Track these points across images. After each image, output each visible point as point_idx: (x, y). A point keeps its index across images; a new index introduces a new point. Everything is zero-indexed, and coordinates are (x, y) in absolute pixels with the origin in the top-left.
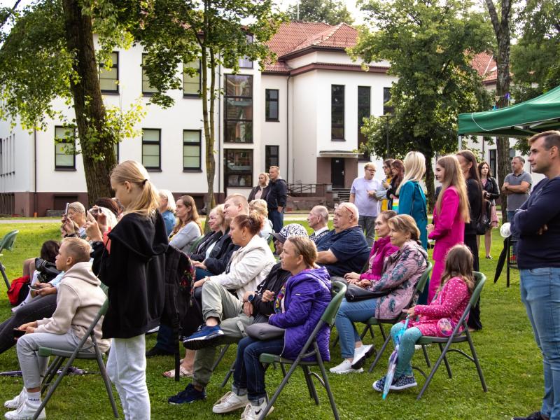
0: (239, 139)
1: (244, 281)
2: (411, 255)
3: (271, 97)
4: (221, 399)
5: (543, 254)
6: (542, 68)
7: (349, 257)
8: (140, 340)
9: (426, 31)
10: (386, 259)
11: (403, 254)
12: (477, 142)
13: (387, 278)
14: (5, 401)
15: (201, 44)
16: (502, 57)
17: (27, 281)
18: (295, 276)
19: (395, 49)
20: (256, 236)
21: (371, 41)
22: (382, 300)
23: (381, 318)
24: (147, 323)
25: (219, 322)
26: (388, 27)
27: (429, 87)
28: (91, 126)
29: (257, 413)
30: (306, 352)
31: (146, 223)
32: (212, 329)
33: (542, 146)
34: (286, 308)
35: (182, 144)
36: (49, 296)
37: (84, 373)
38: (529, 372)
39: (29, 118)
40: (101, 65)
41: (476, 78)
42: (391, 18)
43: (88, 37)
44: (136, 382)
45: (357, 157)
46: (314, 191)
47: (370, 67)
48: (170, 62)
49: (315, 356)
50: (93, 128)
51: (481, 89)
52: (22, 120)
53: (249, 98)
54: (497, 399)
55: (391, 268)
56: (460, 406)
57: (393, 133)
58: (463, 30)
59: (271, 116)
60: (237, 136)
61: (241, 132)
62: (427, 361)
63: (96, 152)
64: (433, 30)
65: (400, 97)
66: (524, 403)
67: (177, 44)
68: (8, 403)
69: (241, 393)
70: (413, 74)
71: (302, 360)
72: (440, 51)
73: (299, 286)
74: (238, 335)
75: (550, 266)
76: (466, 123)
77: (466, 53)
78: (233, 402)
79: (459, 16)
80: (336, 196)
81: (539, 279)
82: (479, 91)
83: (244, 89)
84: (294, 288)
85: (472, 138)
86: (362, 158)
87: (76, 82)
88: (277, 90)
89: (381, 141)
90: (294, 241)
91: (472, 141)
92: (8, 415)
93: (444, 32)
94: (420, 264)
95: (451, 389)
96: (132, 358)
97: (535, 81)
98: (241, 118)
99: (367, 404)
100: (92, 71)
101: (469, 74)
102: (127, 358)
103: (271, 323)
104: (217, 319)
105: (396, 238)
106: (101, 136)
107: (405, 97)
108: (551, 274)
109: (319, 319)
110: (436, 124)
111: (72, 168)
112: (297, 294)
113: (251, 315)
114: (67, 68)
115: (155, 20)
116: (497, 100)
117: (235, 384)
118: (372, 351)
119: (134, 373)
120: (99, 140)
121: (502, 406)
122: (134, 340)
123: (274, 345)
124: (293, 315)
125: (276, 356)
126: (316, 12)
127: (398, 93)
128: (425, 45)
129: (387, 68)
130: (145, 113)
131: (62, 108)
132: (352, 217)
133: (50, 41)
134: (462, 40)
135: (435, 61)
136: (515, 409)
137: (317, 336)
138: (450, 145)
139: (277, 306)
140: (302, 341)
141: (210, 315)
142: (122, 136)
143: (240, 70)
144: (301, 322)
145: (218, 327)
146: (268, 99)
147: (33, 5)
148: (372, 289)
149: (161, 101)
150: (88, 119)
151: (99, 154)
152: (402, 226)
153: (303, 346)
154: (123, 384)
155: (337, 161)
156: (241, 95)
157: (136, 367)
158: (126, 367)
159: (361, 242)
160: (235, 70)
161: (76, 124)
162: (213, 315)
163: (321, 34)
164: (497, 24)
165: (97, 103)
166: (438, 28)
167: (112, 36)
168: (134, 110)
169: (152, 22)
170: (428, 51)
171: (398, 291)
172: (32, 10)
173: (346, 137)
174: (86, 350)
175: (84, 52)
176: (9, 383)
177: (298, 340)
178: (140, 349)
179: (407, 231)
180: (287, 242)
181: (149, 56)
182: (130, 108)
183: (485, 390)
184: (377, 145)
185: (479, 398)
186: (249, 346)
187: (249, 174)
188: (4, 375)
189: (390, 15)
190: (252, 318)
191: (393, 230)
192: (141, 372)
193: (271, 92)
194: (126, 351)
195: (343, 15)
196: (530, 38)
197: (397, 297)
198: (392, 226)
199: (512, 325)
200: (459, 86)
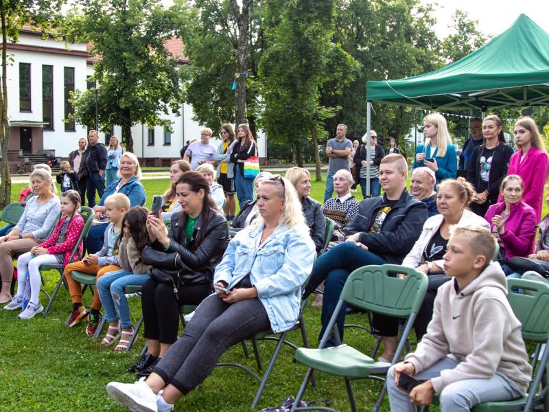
12: (168, 114)
16: (243, 40)
45: (42, 126)
57: (98, 105)
76: (378, 90)
80: (27, 160)
85: (164, 111)
89: (87, 112)
91: (164, 113)
110: (135, 99)
155: (25, 130)
173: (33, 109)
184: (84, 115)
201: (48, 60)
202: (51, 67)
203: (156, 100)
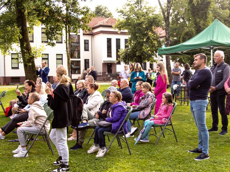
0: (75, 57)
1: (93, 106)
2: (150, 96)
3: (86, 43)
4: (90, 148)
5: (198, 95)
6: (178, 32)
7: (126, 97)
8: (65, 129)
9: (140, 20)
10: (141, 98)
11: (147, 96)
13: (142, 104)
14: (12, 151)
15: (65, 25)
16: (167, 29)
17: (11, 108)
18: (114, 105)
19: (129, 26)
20: (96, 91)
21: (121, 23)
22: (140, 112)
23: (140, 118)
24: (67, 123)
25: (87, 121)
26: (127, 19)
27: (141, 39)
28: (26, 53)
29: (103, 152)
30: (120, 131)
31: (66, 88)
32: (85, 124)
33: (199, 58)
34: (112, 116)
35: (56, 59)
36: (24, 113)
37: (38, 140)
38: (190, 135)
39: (4, 51)
40: (30, 32)
41: (157, 36)
42: (128, 15)
43: (25, 22)
44: (64, 144)
45: (116, 63)
46: (101, 75)
47: (121, 32)
48: (54, 31)
49: (123, 132)
50: (27, 54)
51: (159, 39)
52: (1, 51)
53: (79, 43)
54: (181, 144)
55: (142, 101)
56: (170, 147)
57: (129, 55)
58: (152, 19)
59: (86, 49)
60: (75, 56)
61: (76, 54)
62: (156, 132)
63: (28, 62)
64: (142, 19)
65: (131, 42)
66: (191, 145)
67: (56, 24)
68: (14, 152)
69: (97, 146)
70: (136, 35)
71: (118, 133)
72: (144, 26)
73: (117, 108)
74: (94, 126)
75: (201, 99)
76: (161, 51)
77: (153, 27)
78: (94, 149)
79: (151, 15)
80: (109, 76)
81: (197, 103)
82: (157, 40)
83: (77, 40)
84: (115, 109)
86: (118, 63)
87: (21, 38)
88: (88, 40)
89: (125, 57)
90: (114, 92)
91: (155, 57)
92: (15, 156)
93: (146, 20)
94: (153, 99)
95: (166, 142)
96: (62, 135)
97: (176, 37)
98: (76, 50)
99: (139, 148)
100: (26, 34)
101: (155, 34)
102: (60, 135)
103: (107, 121)
104: (87, 120)
105: (144, 91)
106: (30, 57)
107: (133, 42)
108: (201, 102)
109: (124, 119)
110: (143, 51)
111: (18, 68)
112: (116, 111)
113: (98, 118)
114: (18, 33)
115: (49, 16)
116: (166, 43)
117: (95, 142)
118: (137, 129)
119: (63, 141)
120: (29, 58)
121: (184, 147)
122: (63, 129)
123: (108, 129)
124: (115, 118)
125: (109, 133)
126: (100, 13)
127: (130, 41)
128: (139, 25)
129: (127, 33)
130: (45, 49)
131: (16, 47)
132: (126, 83)
133: (11, 24)
134: (152, 23)
135: (143, 30)
136: (188, 148)
137: (123, 125)
138: (148, 58)
139: (108, 115)
140: (118, 127)
141: (84, 119)
142: (37, 57)
143: (78, 33)
144: (118, 121)
145: (87, 123)
146: (85, 43)
147: (5, 11)
148: (136, 108)
149: (51, 44)
150: (25, 51)
151: (29, 63)
152: (146, 86)
153: (118, 129)
154: (59, 144)
155: (109, 64)
156: (76, 42)
157: (64, 138)
158: (60, 138)
159: (130, 92)
160: (77, 33)
161: (21, 53)
162: (85, 119)
163: (103, 21)
164: (165, 18)
165: (28, 45)
166: (144, 19)
167: (33, 22)
168: (41, 48)
169: (48, 17)
170: (141, 27)
171: (146, 109)
172: (4, 13)
173: (112, 56)
174: (42, 132)
175: (23, 28)
176: (12, 144)
177: (117, 127)
178: (65, 132)
179: (147, 88)
180: (111, 93)
181: (46, 29)
182: (40, 47)
183: (177, 142)
184: (124, 58)
185: (175, 144)
186: (100, 129)
187: (79, 69)
188: (10, 141)
189: (127, 14)
190: (99, 119)
191: (143, 88)
192: (65, 140)
193: (86, 41)
194: (60, 133)
195: (110, 14)
196: (174, 22)
197: (145, 111)
198: (142, 86)
199: (180, 119)
200: (151, 38)
201: (118, 37)
202: (120, 39)
203: (153, 52)
